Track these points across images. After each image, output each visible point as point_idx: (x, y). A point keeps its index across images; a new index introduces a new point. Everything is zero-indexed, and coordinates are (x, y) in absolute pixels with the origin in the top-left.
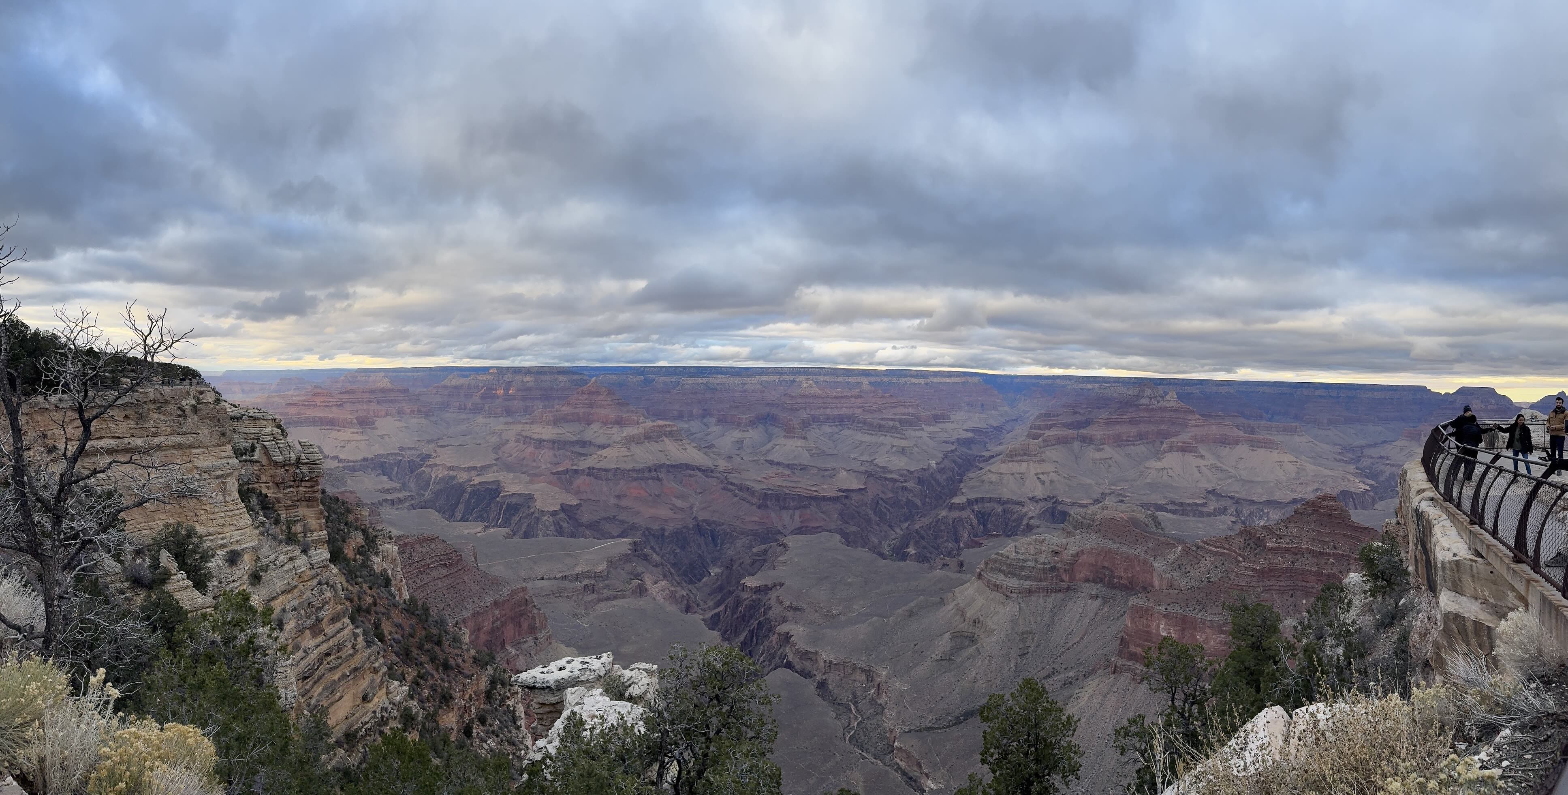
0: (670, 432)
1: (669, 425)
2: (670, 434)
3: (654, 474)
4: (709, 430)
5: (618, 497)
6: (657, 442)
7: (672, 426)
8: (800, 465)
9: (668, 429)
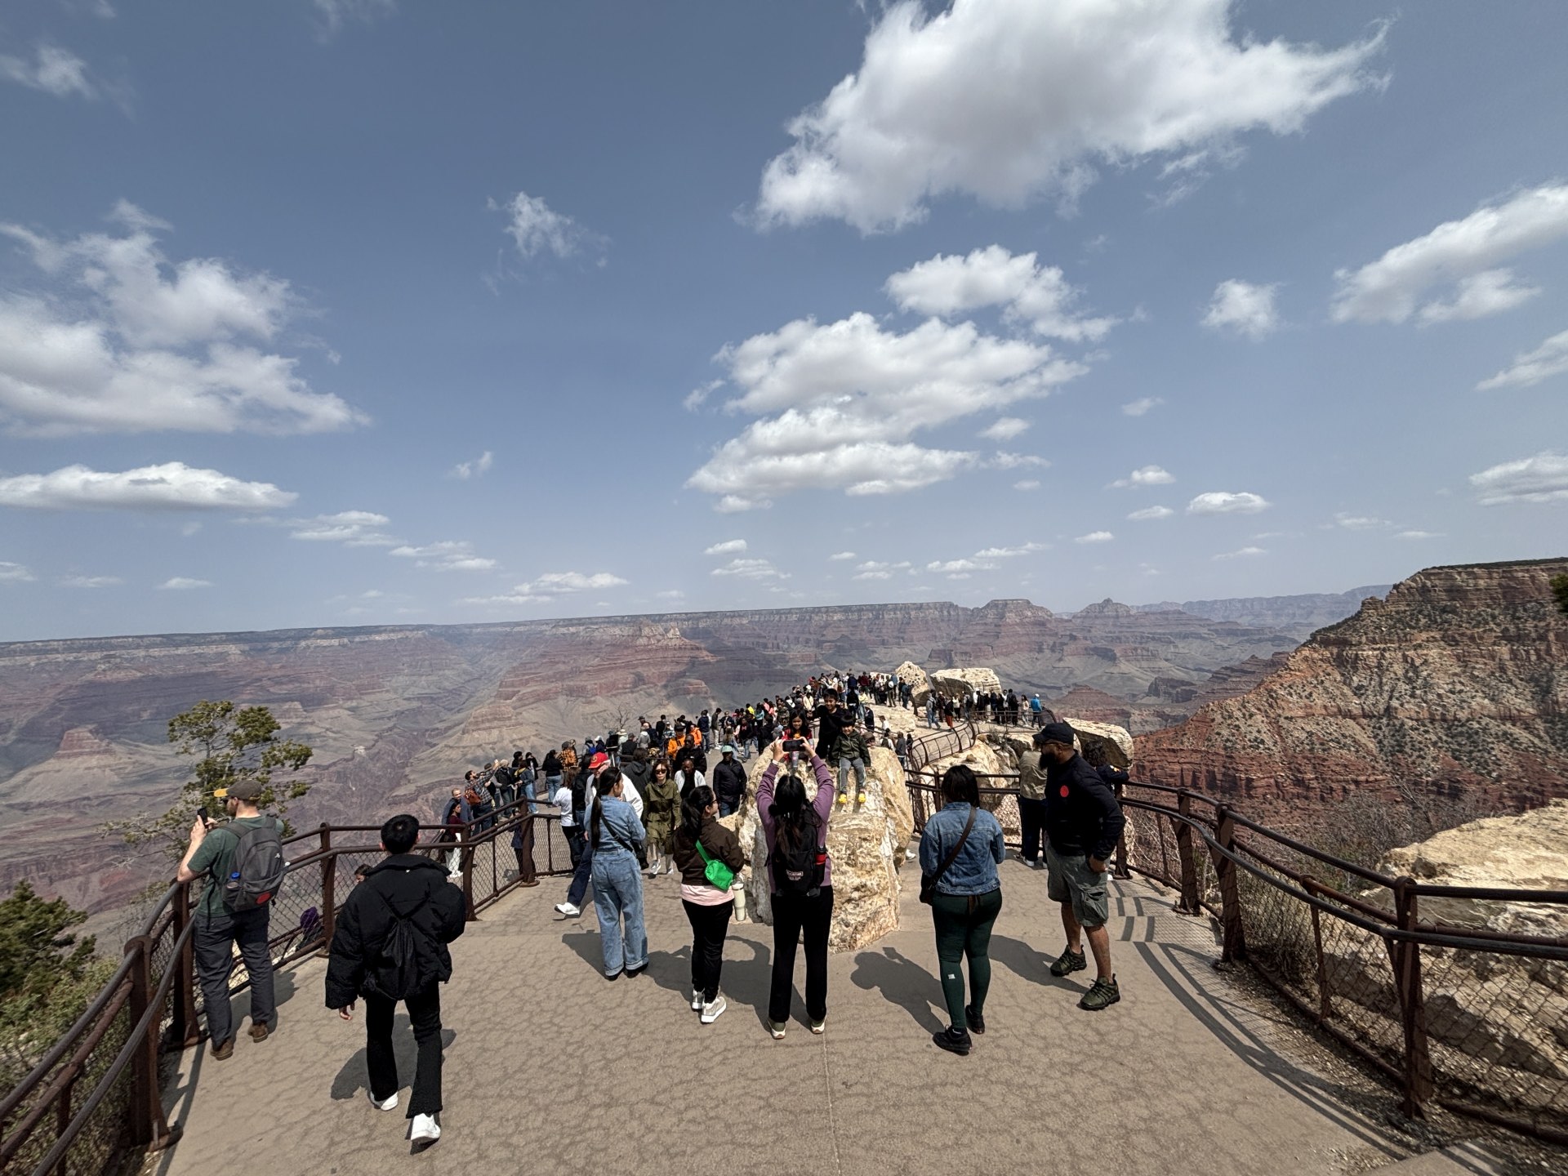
8: (97, 797)
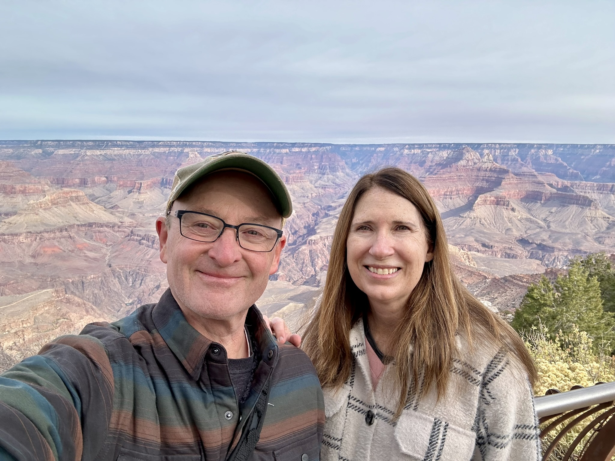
0: (77, 197)
1: (75, 191)
2: (77, 199)
3: (65, 233)
4: (111, 194)
5: (33, 256)
6: (64, 206)
7: (77, 192)
9: (74, 195)
